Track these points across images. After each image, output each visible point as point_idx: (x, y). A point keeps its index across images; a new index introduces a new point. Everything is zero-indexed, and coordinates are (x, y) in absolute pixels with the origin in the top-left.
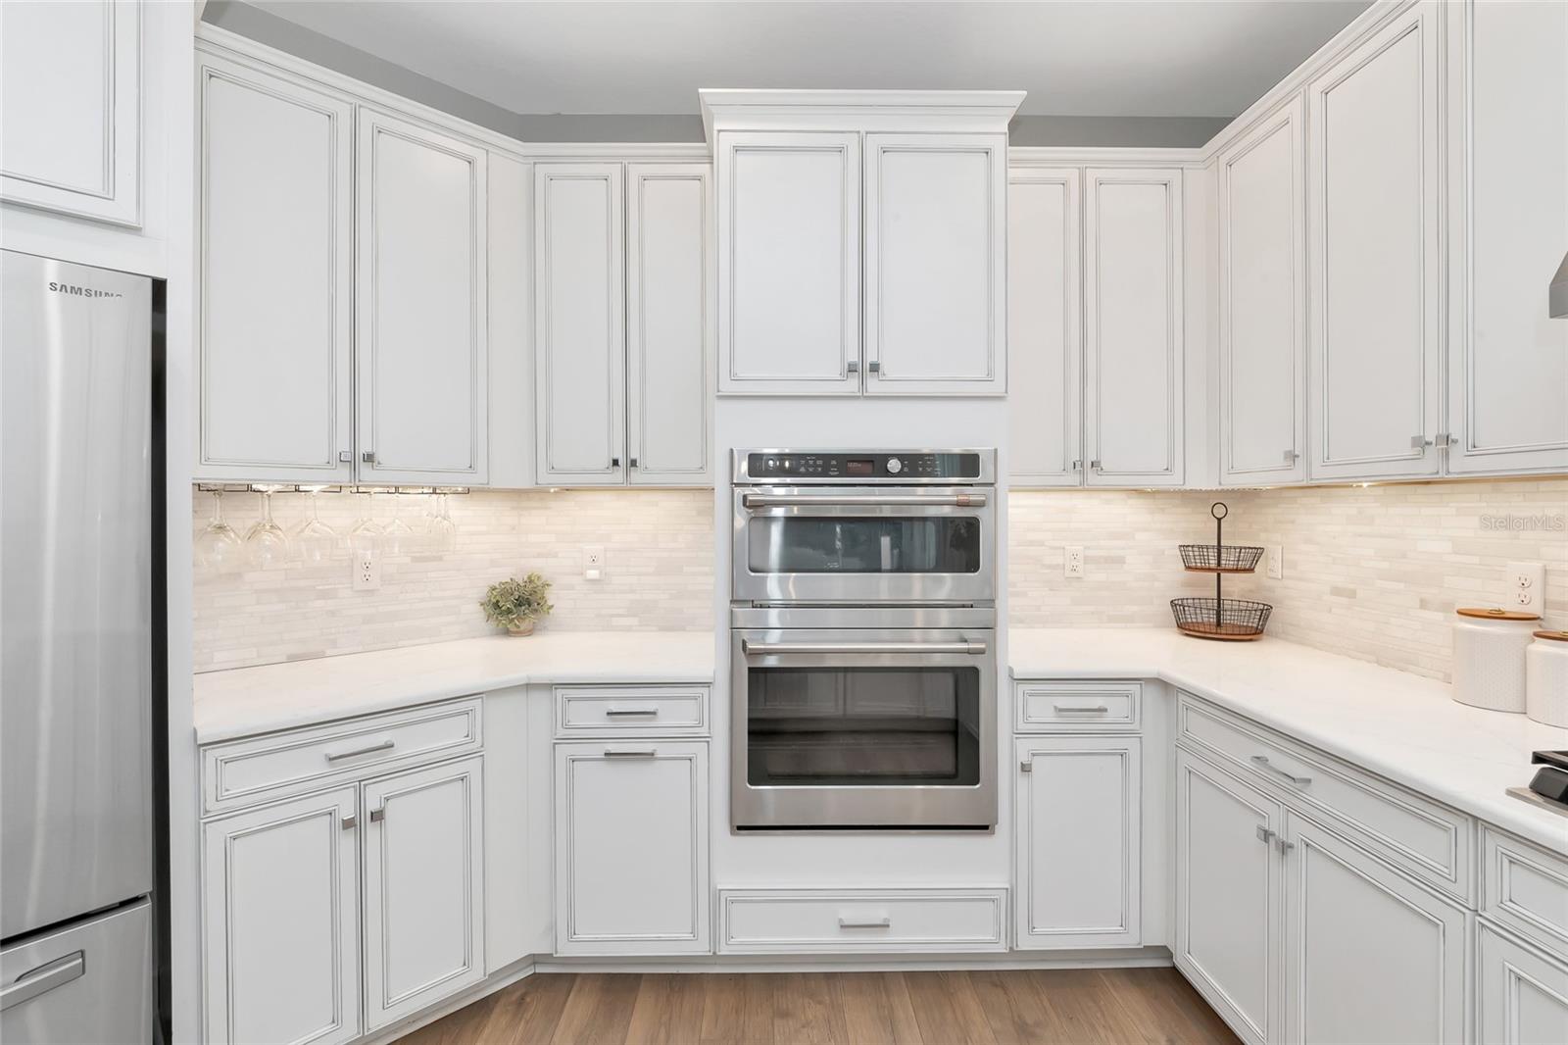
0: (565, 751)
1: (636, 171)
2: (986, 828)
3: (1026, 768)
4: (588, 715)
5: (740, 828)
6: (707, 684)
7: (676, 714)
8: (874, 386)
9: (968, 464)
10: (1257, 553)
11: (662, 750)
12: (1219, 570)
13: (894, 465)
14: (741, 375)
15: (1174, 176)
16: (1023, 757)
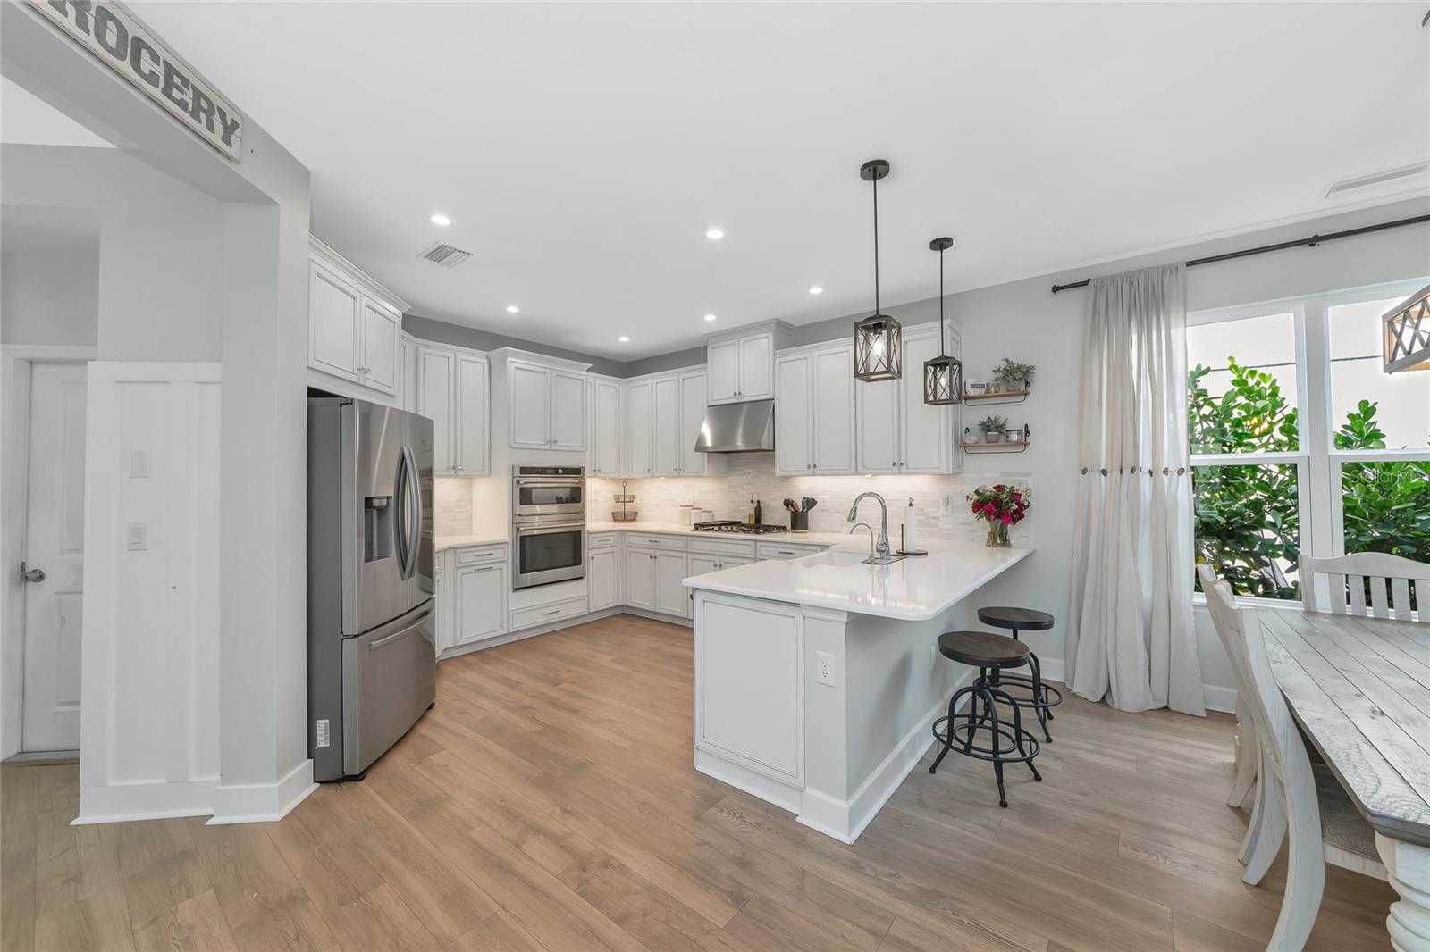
0: (460, 571)
1: (460, 357)
2: (582, 578)
3: (592, 558)
4: (468, 558)
5: (517, 589)
6: (505, 543)
7: (498, 554)
8: (554, 447)
9: (577, 471)
10: (634, 496)
11: (495, 566)
12: (624, 502)
13: (560, 471)
14: (517, 441)
15: (616, 385)
16: (591, 556)
